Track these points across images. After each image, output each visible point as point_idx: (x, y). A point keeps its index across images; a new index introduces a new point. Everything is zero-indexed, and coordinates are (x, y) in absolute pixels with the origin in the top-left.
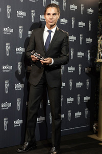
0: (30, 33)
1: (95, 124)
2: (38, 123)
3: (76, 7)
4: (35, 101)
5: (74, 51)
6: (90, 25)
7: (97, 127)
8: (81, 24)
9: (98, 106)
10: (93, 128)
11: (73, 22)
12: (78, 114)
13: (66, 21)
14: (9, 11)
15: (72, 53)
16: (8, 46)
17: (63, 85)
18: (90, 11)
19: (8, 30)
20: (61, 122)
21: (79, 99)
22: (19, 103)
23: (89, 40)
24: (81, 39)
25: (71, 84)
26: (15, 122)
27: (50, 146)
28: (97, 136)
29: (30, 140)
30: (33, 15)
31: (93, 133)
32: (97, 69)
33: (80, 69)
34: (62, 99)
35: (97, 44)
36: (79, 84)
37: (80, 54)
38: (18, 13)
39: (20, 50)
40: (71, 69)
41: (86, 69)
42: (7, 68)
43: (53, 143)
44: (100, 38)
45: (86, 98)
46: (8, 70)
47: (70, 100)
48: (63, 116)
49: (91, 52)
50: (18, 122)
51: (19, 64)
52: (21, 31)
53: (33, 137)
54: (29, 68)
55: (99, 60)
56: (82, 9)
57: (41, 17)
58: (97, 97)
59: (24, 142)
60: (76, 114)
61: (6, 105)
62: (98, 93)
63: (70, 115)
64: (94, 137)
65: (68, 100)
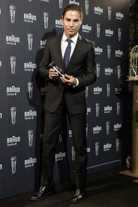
0: (42, 43)
1: (129, 157)
2: (56, 160)
3: (101, 11)
4: (52, 133)
5: (100, 67)
6: (120, 34)
7: (130, 161)
8: (109, 32)
9: (132, 135)
10: (126, 163)
11: (98, 30)
12: (107, 146)
13: (90, 28)
14: (12, 13)
15: (98, 69)
16: (14, 61)
17: (89, 110)
18: (119, 15)
19: (12, 39)
20: (87, 158)
21: (108, 127)
22: (31, 137)
23: (119, 53)
24: (109, 51)
25: (97, 109)
26: (27, 162)
27: (74, 189)
28: (131, 171)
29: (46, 183)
30: (46, 20)
31: (126, 169)
32: (130, 90)
33: (108, 89)
34: (87, 129)
35: (129, 58)
36: (108, 109)
37: (108, 71)
38: (26, 16)
39: (30, 66)
40: (97, 90)
41: (116, 90)
42: (13, 90)
43: (78, 185)
44: (132, 50)
45: (117, 126)
46: (14, 93)
47: (97, 129)
48: (89, 150)
49: (121, 68)
50: (30, 162)
51: (30, 84)
52: (30, 41)
53: (51, 178)
54: (43, 90)
55: (131, 78)
56: (110, 12)
57: (57, 22)
58: (130, 124)
59: (39, 186)
60: (105, 147)
61: (13, 140)
62: (131, 119)
63: (97, 148)
64: (127, 173)
65: (95, 129)
